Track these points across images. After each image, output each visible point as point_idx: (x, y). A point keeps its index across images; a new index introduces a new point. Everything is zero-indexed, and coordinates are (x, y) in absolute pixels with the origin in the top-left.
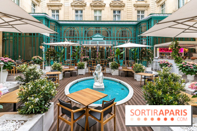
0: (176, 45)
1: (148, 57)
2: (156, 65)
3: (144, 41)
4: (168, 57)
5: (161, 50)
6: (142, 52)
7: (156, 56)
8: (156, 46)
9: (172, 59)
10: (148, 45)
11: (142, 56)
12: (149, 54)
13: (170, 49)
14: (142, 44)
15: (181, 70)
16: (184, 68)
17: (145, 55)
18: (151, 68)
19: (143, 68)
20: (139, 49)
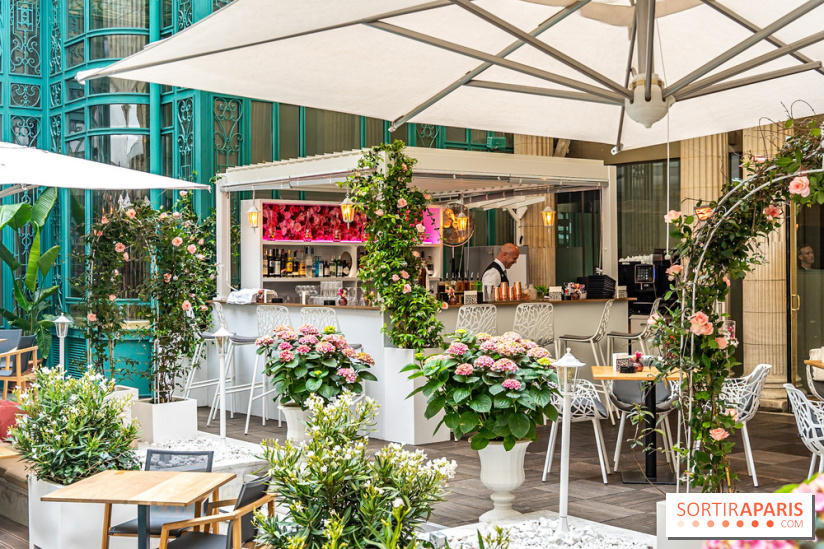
0: (399, 176)
1: (169, 298)
2: (241, 376)
3: (126, 131)
4: (332, 285)
5: (274, 219)
6: (104, 245)
7: (236, 282)
8: (234, 177)
9: (368, 306)
10: (166, 170)
11: (102, 288)
12: (170, 259)
13: (347, 212)
14: (101, 152)
15: (442, 413)
16: (459, 396)
17: (134, 274)
18: (190, 407)
19: (126, 419)
20: (77, 214)
